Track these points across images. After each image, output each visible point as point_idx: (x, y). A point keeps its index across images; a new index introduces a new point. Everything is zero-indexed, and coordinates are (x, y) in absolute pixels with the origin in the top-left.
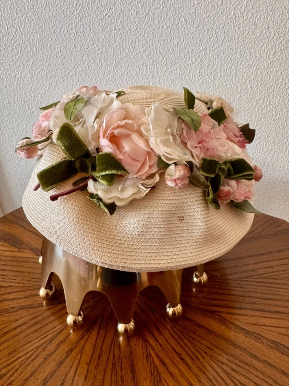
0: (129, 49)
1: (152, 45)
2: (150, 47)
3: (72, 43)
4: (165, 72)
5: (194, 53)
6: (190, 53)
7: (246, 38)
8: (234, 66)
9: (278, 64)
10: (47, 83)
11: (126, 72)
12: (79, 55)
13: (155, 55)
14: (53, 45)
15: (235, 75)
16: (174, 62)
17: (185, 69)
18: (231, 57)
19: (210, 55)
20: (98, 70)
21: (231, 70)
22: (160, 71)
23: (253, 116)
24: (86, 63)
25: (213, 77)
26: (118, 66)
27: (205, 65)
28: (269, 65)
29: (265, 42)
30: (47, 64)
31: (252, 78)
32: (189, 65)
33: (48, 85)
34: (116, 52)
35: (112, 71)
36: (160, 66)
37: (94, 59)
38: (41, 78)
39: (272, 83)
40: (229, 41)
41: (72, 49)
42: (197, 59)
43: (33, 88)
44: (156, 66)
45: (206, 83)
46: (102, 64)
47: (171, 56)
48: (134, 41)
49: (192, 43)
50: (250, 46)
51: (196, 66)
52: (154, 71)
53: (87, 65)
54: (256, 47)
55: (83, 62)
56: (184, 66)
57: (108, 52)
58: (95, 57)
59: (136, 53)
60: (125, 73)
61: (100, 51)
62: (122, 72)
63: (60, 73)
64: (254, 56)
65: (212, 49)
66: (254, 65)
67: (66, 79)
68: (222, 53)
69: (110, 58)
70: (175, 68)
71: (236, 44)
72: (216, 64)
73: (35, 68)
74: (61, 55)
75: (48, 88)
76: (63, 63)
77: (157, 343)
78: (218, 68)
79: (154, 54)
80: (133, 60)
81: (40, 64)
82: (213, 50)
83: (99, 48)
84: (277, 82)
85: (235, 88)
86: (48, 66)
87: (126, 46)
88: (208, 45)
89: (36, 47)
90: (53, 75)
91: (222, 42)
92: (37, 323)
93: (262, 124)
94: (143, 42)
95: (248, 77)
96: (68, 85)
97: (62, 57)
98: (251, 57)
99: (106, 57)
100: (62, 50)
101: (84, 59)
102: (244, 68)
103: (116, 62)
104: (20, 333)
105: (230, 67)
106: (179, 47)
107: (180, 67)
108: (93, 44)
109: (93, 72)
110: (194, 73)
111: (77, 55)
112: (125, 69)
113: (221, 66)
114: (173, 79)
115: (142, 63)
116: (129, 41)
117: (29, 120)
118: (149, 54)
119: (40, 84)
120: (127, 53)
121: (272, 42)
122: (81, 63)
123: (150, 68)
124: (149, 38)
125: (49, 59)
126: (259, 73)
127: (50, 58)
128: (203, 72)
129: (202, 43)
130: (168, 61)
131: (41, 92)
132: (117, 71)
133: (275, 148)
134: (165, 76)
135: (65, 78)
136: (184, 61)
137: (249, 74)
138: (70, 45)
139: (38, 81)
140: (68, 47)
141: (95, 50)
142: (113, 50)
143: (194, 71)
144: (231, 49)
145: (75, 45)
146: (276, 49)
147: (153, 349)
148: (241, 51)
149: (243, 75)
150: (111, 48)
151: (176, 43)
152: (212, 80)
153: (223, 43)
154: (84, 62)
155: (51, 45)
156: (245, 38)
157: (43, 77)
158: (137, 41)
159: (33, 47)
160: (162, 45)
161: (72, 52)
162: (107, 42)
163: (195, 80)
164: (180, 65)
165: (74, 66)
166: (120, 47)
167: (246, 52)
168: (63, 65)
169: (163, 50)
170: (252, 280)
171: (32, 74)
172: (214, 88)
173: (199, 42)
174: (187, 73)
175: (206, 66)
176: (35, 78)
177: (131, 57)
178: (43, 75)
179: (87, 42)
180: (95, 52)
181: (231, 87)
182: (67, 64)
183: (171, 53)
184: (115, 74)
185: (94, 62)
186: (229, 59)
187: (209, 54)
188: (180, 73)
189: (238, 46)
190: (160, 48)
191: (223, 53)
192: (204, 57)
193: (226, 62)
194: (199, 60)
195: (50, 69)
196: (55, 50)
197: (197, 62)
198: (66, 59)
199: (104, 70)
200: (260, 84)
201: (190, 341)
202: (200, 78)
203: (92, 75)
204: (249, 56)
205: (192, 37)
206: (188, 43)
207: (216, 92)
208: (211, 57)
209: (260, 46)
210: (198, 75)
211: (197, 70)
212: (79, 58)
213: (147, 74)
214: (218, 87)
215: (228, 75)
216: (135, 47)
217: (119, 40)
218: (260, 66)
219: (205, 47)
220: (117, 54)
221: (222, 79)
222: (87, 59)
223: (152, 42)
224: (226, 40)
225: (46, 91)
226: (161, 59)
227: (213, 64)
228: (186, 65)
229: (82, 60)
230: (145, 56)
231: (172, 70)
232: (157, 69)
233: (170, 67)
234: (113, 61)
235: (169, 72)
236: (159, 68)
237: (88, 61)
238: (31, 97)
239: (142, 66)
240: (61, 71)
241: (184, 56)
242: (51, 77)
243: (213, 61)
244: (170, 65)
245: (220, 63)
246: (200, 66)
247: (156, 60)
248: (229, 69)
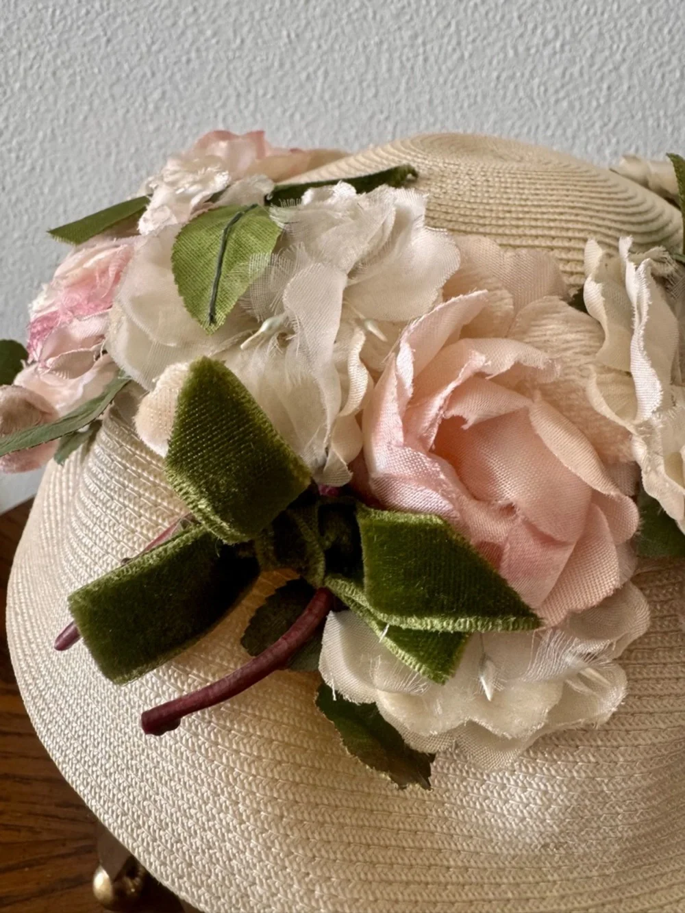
4: (450, 72)
5: (552, 9)
8: (677, 55)
10: (60, 103)
11: (322, 69)
13: (422, 12)
16: (485, 38)
17: (518, 63)
18: (674, 24)
19: (606, 16)
20: (230, 61)
21: (668, 69)
22: (436, 68)
24: (189, 34)
25: (605, 92)
26: (295, 50)
27: (585, 52)
30: (55, 36)
33: (63, 112)
35: (276, 64)
36: (436, 51)
37: (214, 22)
38: (37, 87)
42: (560, 28)
43: (11, 120)
44: (425, 52)
45: (581, 109)
46: (243, 41)
47: (477, 15)
51: (555, 53)
52: (416, 69)
53: (192, 45)
55: (179, 31)
56: (516, 52)
58: (220, 15)
60: (320, 73)
62: (310, 69)
63: (100, 71)
67: (123, 89)
68: (644, 11)
69: (270, 21)
70: (486, 61)
72: (622, 46)
73: (14, 52)
74: (102, 7)
75: (62, 122)
76: (109, 33)
78: (624, 60)
79: (417, 10)
80: (348, 29)
81: (30, 37)
86: (59, 45)
90: (78, 78)
96: (128, 111)
97: (106, 14)
99: (257, 16)
103: (289, 36)
105: (666, 59)
107: (501, 56)
109: (213, 69)
110: (545, 78)
111: (156, 9)
112: (318, 60)
113: (635, 55)
114: (476, 96)
115: (377, 39)
117: (8, 223)
118: (403, 8)
119: (35, 108)
122: (170, 35)
123: (404, 58)
125: (59, 21)
127: (65, 18)
128: (576, 74)
130: (464, 34)
131: (41, 134)
132: (293, 65)
134: (449, 85)
135: (118, 90)
136: (517, 34)
139: (30, 98)
143: (548, 70)
152: (602, 101)
154: (183, 33)
157: (43, 84)
163: (548, 101)
164: (504, 48)
165: (149, 48)
168: (109, 41)
172: (605, 129)
174: (523, 75)
175: (588, 54)
176: (18, 85)
177: (340, 19)
178: (42, 76)
181: (659, 126)
182: (122, 41)
184: (285, 75)
185: (215, 34)
186: (666, 30)
187: (602, 14)
188: (498, 78)
191: (650, 11)
192: (583, 23)
193: (652, 38)
194: (568, 32)
195: (67, 56)
197: (561, 38)
198: (119, 20)
199: (249, 62)
202: (562, 94)
203: (210, 77)
207: (609, 141)
208: (608, 23)
210: (558, 84)
211: (556, 66)
212: (164, 17)
213: (390, 77)
214: (616, 124)
215: (653, 85)
221: (633, 100)
222: (191, 20)
225: (57, 132)
226: (441, 26)
227: (611, 47)
228: (521, 49)
229: (174, 24)
230: (387, 16)
231: (475, 66)
232: (426, 60)
233: (471, 55)
234: (280, 31)
235: (465, 74)
236: (432, 59)
237: (195, 30)
238: (10, 151)
239: (375, 51)
240: (105, 62)
241: (520, 18)
242: (72, 83)
243: (611, 38)
244: (470, 47)
245: (633, 44)
246: (567, 54)
247: (424, 28)
248: (660, 65)
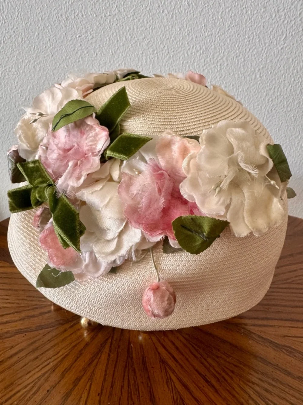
0: (127, 37)
1: (152, 31)
2: (149, 34)
3: (62, 32)
4: (167, 62)
5: (198, 40)
6: (194, 40)
7: (255, 23)
8: (242, 54)
9: (289, 50)
10: (36, 77)
11: (124, 62)
12: (71, 45)
13: (155, 43)
14: (41, 34)
15: (243, 64)
16: (177, 51)
17: (189, 58)
18: (239, 44)
19: (216, 42)
20: (93, 61)
21: (239, 58)
22: (162, 61)
23: (263, 108)
24: (79, 53)
25: (219, 66)
26: (114, 57)
27: (211, 54)
28: (280, 52)
29: (275, 26)
30: (35, 55)
31: (262, 66)
32: (193, 54)
33: (37, 80)
34: (112, 41)
35: (108, 61)
36: (161, 55)
37: (87, 48)
38: (28, 72)
39: (282, 72)
40: (236, 26)
41: (62, 37)
42: (202, 46)
43: (19, 83)
44: (157, 56)
45: (212, 73)
46: (97, 54)
47: (174, 43)
48: (132, 28)
49: (196, 29)
50: (259, 31)
51: (201, 54)
52: (155, 61)
53: (80, 56)
54: (265, 32)
56: (188, 55)
57: (103, 40)
58: (89, 46)
59: (134, 41)
60: (123, 64)
61: (94, 40)
62: (120, 63)
63: (49, 66)
64: (263, 42)
65: (217, 36)
66: (263, 52)
67: (57, 71)
68: (228, 40)
69: (106, 48)
70: (178, 58)
71: (243, 30)
72: (223, 52)
73: (21, 60)
74: (50, 45)
75: (36, 83)
76: (52, 53)
77: (177, 365)
78: (224, 56)
79: (154, 42)
80: (131, 49)
81: (27, 55)
82: (219, 36)
83: (93, 36)
84: (288, 71)
85: (243, 78)
86: (36, 58)
87: (123, 34)
88: (213, 31)
89: (21, 36)
90: (42, 68)
91: (228, 27)
93: (273, 117)
94: (142, 28)
95: (257, 65)
96: (59, 79)
97: (52, 47)
98: (260, 44)
99: (101, 46)
100: (51, 40)
101: (76, 49)
102: (253, 55)
103: (112, 52)
104: (16, 362)
105: (238, 55)
106: (181, 33)
107: (183, 56)
108: (86, 32)
109: (87, 64)
110: (199, 62)
111: (68, 45)
112: (122, 60)
113: (227, 54)
114: (176, 69)
115: (141, 52)
116: (126, 28)
117: (16, 119)
118: (149, 42)
119: (27, 79)
120: (125, 42)
121: (282, 26)
122: (73, 53)
123: (151, 58)
124: (148, 25)
125: (36, 50)
126: (268, 61)
127: (38, 49)
128: (209, 61)
129: (206, 29)
130: (170, 49)
131: (29, 87)
132: (114, 61)
133: (286, 142)
134: (166, 66)
135: (55, 71)
136: (187, 49)
137: (258, 62)
138: (60, 34)
139: (25, 75)
140: (58, 36)
141: (88, 38)
142: (109, 38)
143: (199, 60)
144: (238, 35)
145: (65, 34)
146: (286, 35)
147: (174, 372)
148: (249, 37)
149: (251, 64)
150: (106, 35)
151: (179, 29)
152: (219, 69)
153: (229, 29)
154: (77, 52)
155: (39, 34)
156: (253, 22)
157: (30, 70)
158: (135, 27)
159: (18, 37)
160: (163, 32)
161: (62, 42)
162: (101, 29)
163: (200, 70)
164: (184, 53)
165: (66, 57)
166: (116, 35)
167: (255, 38)
168: (52, 56)
169: (164, 37)
170: (276, 286)
171: (18, 67)
172: (221, 79)
173: (203, 28)
174: (191, 62)
175: (212, 54)
176: (22, 71)
177: (129, 46)
178: (30, 67)
179: (79, 30)
180: (88, 41)
181: (239, 77)
182: (57, 56)
183: (173, 40)
184: (111, 65)
185: (87, 53)
186: (237, 46)
187: (215, 41)
188: (183, 63)
189: (246, 31)
190: (161, 36)
191: (230, 40)
192: (209, 44)
193: (233, 49)
194: (204, 48)
195: (39, 61)
196: (43, 40)
197: (202, 49)
198: (56, 49)
199: (99, 61)
200: (270, 73)
201: (214, 359)
202: (205, 68)
203: (86, 66)
204: (258, 43)
205: (195, 22)
206: (191, 29)
207: (223, 83)
208: (217, 44)
209: (270, 31)
210: (203, 64)
211: (202, 59)
212: (70, 47)
214: (224, 77)
215: (235, 64)
216: (133, 35)
217: (116, 27)
218: (270, 53)
219: (209, 33)
220: (113, 42)
221: (229, 68)
222: (80, 48)
223: (152, 29)
224: (232, 26)
225: (35, 86)
226: (162, 47)
227: (219, 52)
228: (189, 53)
229: (74, 50)
230: (144, 44)
231: (174, 59)
232: (158, 58)
233: (173, 56)
234: (109, 51)
235: (171, 62)
236: (160, 58)
237: (81, 51)
238: (18, 93)
239: (141, 55)
240: (51, 63)
241: (188, 43)
242: (40, 70)
243: (219, 49)
244: (172, 53)
245: (226, 51)
246: (205, 55)
247: (156, 48)
248: (237, 57)
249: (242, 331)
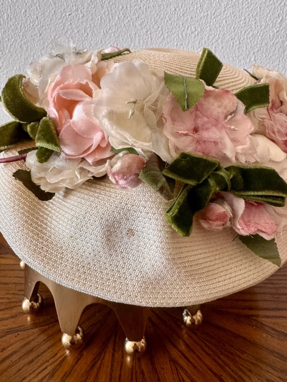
0: (120, 16)
1: (146, 11)
2: (143, 13)
3: (51, 9)
4: (160, 43)
5: (193, 21)
6: (189, 21)
7: (251, 4)
8: (237, 36)
9: (284, 34)
10: (22, 57)
11: (116, 43)
12: (60, 23)
13: (149, 23)
14: (28, 11)
15: (238, 46)
16: (171, 31)
17: (183, 39)
18: (235, 26)
19: (212, 23)
20: (83, 41)
21: (235, 41)
22: (155, 42)
24: (69, 32)
26: (106, 37)
27: (206, 35)
28: (275, 35)
29: (272, 8)
30: (21, 34)
31: (257, 50)
32: (188, 35)
33: (23, 60)
34: (104, 20)
35: (100, 42)
36: (155, 36)
37: (77, 28)
38: (14, 51)
39: (277, 55)
40: (232, 7)
41: (51, 15)
42: (197, 28)
43: (4, 63)
44: (151, 36)
46: (87, 34)
47: (168, 24)
48: (125, 7)
49: (191, 9)
50: (255, 13)
51: (196, 36)
52: (148, 42)
53: (70, 36)
54: (261, 14)
55: (65, 31)
56: (182, 36)
57: (94, 19)
58: (80, 25)
59: (127, 21)
61: (85, 18)
62: (111, 43)
63: (37, 45)
64: (259, 24)
65: (213, 17)
66: (258, 34)
68: (224, 21)
69: (97, 27)
70: (172, 39)
71: (240, 11)
72: (218, 34)
74: (38, 23)
75: (23, 63)
76: (40, 32)
78: (219, 38)
79: (147, 22)
80: (124, 29)
81: (13, 34)
82: (215, 17)
83: (84, 15)
84: (282, 54)
85: (238, 61)
86: (23, 37)
87: (116, 12)
88: (209, 11)
89: (7, 13)
90: (29, 48)
91: (224, 8)
92: (31, 351)
94: (136, 7)
95: (252, 48)
97: (40, 26)
98: (256, 26)
99: (92, 25)
100: (39, 18)
101: (66, 28)
102: (248, 38)
103: (104, 32)
105: (233, 37)
106: (176, 13)
107: (177, 37)
108: (77, 10)
110: (193, 44)
111: (57, 24)
112: (114, 40)
113: (223, 36)
115: (134, 32)
116: (119, 7)
118: (143, 22)
119: (13, 59)
120: (117, 21)
121: (279, 8)
122: (62, 32)
123: (144, 39)
124: (142, 3)
125: (23, 28)
126: (264, 44)
127: (25, 27)
128: (203, 43)
129: (202, 10)
130: (164, 30)
131: (15, 68)
132: (105, 42)
136: (182, 30)
137: (253, 45)
138: (49, 11)
139: (11, 55)
140: (47, 14)
141: (79, 17)
142: (101, 17)
143: (194, 42)
144: (234, 16)
145: (55, 12)
146: (283, 17)
147: (186, 372)
148: (245, 19)
149: (246, 47)
150: (98, 14)
151: (174, 9)
153: (225, 10)
154: (67, 32)
155: (26, 11)
156: (250, 4)
157: (17, 50)
158: (128, 6)
159: (4, 14)
160: (158, 12)
161: (51, 20)
162: (93, 7)
164: (178, 34)
165: (55, 37)
166: (108, 13)
167: (251, 20)
168: (40, 35)
169: (158, 17)
171: (3, 46)
173: (199, 8)
174: (185, 44)
175: (207, 36)
176: (7, 51)
177: (121, 26)
178: (16, 47)
179: (69, 8)
180: (79, 19)
181: (234, 60)
182: (45, 35)
183: (167, 20)
184: (103, 45)
185: (78, 32)
186: (232, 28)
187: (210, 22)
188: (177, 45)
189: (242, 13)
190: (155, 16)
191: (226, 21)
192: (204, 26)
193: (228, 31)
194: (199, 29)
195: (26, 41)
196: (30, 17)
197: (197, 31)
198: (44, 28)
199: (90, 41)
200: (264, 56)
201: (228, 356)
204: (254, 25)
205: (191, 2)
206: (187, 9)
208: (213, 26)
209: (266, 14)
210: (198, 46)
211: (196, 40)
212: (60, 26)
213: (140, 45)
215: (230, 46)
216: (126, 14)
217: (108, 6)
218: (266, 35)
219: (205, 14)
220: (105, 22)
221: (224, 51)
222: (70, 27)
223: (146, 8)
224: (229, 7)
225: (21, 67)
226: (156, 28)
227: (214, 34)
228: (184, 35)
229: (64, 29)
230: (137, 24)
231: (168, 40)
232: (151, 39)
233: (167, 37)
234: (100, 30)
235: (165, 43)
236: (154, 39)
237: (71, 30)
238: (3, 74)
239: (134, 36)
240: (39, 42)
241: (183, 24)
242: (27, 50)
243: (214, 31)
244: (166, 35)
245: (222, 32)
246: (200, 37)
247: (150, 29)
248: (232, 39)
249: (254, 323)
